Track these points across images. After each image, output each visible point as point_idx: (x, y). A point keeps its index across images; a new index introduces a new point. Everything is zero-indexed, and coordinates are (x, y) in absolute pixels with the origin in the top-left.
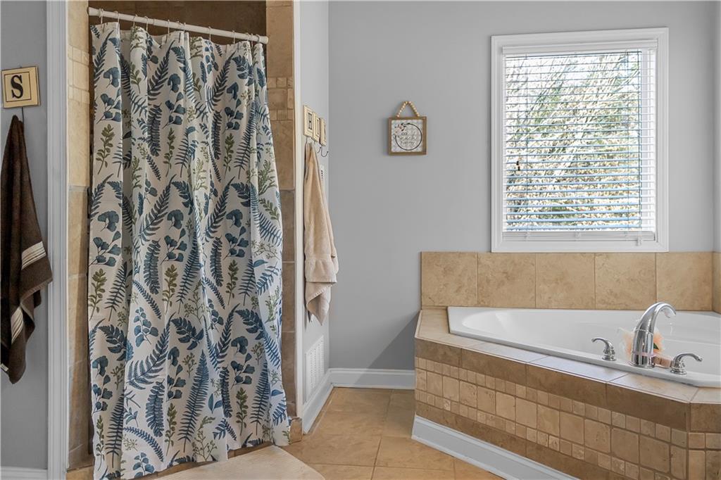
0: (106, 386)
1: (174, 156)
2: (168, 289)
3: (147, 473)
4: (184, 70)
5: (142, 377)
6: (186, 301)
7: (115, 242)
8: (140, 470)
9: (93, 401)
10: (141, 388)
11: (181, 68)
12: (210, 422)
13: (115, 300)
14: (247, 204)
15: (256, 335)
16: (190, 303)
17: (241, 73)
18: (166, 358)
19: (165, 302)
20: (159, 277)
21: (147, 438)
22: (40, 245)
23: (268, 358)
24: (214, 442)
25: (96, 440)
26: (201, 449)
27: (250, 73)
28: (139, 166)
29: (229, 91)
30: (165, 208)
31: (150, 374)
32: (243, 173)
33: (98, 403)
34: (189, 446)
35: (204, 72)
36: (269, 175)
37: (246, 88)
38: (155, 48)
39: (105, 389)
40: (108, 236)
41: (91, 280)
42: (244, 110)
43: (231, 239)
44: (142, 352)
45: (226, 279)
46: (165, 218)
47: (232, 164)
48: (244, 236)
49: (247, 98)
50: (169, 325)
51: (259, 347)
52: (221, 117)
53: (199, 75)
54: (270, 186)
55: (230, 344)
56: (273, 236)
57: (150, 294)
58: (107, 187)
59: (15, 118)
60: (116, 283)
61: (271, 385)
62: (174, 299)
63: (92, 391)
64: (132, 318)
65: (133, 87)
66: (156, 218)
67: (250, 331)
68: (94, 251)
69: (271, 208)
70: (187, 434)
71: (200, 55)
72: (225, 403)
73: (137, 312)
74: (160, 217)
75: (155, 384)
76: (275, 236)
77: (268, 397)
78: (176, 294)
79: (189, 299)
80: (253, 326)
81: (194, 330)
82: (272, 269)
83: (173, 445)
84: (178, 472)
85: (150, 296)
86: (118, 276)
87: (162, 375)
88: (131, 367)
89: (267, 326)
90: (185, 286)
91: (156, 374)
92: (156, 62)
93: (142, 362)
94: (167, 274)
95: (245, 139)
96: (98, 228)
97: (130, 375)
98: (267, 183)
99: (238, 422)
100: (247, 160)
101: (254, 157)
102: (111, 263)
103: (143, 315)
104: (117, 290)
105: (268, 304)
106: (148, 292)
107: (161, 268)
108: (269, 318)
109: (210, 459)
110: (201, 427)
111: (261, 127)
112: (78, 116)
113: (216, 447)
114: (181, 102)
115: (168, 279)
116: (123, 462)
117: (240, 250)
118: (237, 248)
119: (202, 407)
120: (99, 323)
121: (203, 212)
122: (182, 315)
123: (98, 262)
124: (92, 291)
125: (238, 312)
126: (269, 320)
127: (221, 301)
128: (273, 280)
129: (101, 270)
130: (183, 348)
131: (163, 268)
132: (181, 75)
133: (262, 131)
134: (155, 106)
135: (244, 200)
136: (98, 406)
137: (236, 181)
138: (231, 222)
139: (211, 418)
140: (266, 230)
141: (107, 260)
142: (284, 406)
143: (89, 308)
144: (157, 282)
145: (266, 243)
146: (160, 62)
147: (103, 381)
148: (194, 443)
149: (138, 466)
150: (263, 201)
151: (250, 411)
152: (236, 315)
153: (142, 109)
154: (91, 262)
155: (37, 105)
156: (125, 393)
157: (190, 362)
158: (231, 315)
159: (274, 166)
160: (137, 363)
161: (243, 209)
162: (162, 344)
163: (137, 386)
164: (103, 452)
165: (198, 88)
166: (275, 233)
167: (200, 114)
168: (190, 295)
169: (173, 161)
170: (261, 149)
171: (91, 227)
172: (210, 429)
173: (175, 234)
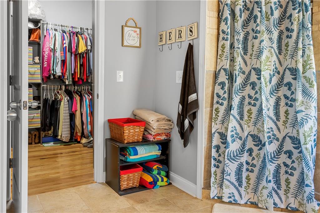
0: (219, 158)
1: (254, 55)
2: (247, 119)
3: (234, 202)
4: (261, 12)
5: (233, 158)
6: (258, 126)
7: (224, 95)
8: (231, 199)
9: (212, 163)
10: (233, 163)
11: (258, 11)
12: (266, 189)
13: (223, 121)
14: (295, 79)
15: (299, 151)
16: (260, 127)
17: (294, 7)
18: (245, 152)
19: (246, 125)
20: (244, 113)
21: (235, 186)
22: (195, 94)
23: (304, 165)
24: (267, 200)
25: (213, 179)
26: (261, 200)
27: (299, 6)
28: (236, 61)
29: (288, 18)
30: (249, 81)
31: (237, 158)
32: (293, 62)
33: (215, 164)
34: (256, 197)
35: (272, 11)
36: (309, 62)
37: (297, 15)
38: (248, 4)
39: (219, 159)
40: (221, 92)
41: (214, 111)
42: (295, 27)
43: (286, 97)
44: (234, 146)
45: (283, 118)
46: (249, 85)
47: (288, 57)
48: (293, 96)
49: (297, 20)
50: (247, 136)
51: (300, 158)
52: (284, 33)
53: (269, 13)
54: (310, 68)
55: (283, 153)
56: (309, 97)
57: (240, 120)
58: (222, 70)
59: (190, 44)
60: (224, 113)
61: (305, 181)
62: (250, 124)
63: (212, 159)
64: (229, 130)
65: (236, 24)
66: (244, 85)
67: (295, 148)
68: (216, 99)
69: (310, 81)
70: (255, 191)
71: (270, 2)
72: (278, 182)
73: (232, 127)
74: (246, 85)
75: (239, 163)
76: (310, 97)
77: (303, 187)
78: (252, 122)
79: (260, 126)
80: (297, 146)
81: (261, 141)
82: (307, 116)
83: (248, 194)
84: (250, 207)
85: (239, 121)
86: (225, 110)
87: (243, 159)
88: (228, 152)
89: (303, 147)
90: (257, 119)
91: (240, 158)
92: (248, 10)
93: (234, 151)
94: (248, 112)
95: (295, 43)
96: (218, 89)
97: (228, 156)
98: (308, 67)
99: (285, 194)
100: (296, 54)
101: (300, 53)
102: (222, 104)
103: (236, 129)
104: (224, 117)
105: (304, 135)
106: (239, 119)
107: (245, 109)
108: (304, 143)
109: (265, 207)
110: (262, 190)
111: (305, 35)
112: (211, 41)
113: (268, 202)
114: (258, 28)
115: (248, 114)
116: (224, 193)
117: (290, 103)
118: (289, 102)
119: (263, 180)
120: (217, 130)
121: (268, 82)
122: (256, 133)
123: (217, 103)
124: (214, 116)
125: (289, 137)
126: (304, 144)
127: (279, 129)
128: (307, 122)
129: (218, 107)
130: (255, 149)
131: (246, 109)
132: (259, 14)
133: (306, 38)
134: (247, 31)
135: (294, 77)
136: (215, 166)
137: (289, 66)
138: (286, 88)
139: (266, 187)
140: (306, 93)
141: (220, 103)
142: (313, 195)
143: (213, 123)
144: (243, 115)
145: (305, 100)
146: (250, 10)
147: (218, 155)
148: (258, 197)
149: (230, 197)
150: (305, 77)
151: (291, 190)
152: (287, 138)
153: (238, 34)
154: (214, 103)
155: (197, 38)
156: (225, 163)
157: (259, 157)
158: (284, 138)
159: (312, 57)
160: (231, 151)
161: (293, 81)
162: (244, 145)
163: (231, 161)
164: (216, 186)
165: (268, 19)
166: (311, 96)
167: (269, 32)
168: (260, 124)
169: (253, 57)
170: (306, 48)
171: (215, 88)
172: (265, 192)
173: (252, 93)
